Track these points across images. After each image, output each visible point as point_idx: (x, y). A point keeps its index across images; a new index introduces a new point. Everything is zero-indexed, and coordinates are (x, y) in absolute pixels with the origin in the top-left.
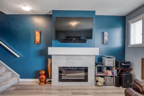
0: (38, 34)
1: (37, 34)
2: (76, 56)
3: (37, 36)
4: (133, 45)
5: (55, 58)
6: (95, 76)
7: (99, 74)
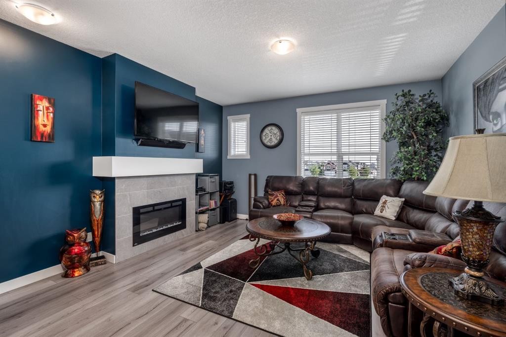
0: (47, 108)
1: (40, 108)
2: (167, 178)
3: (41, 113)
4: (235, 155)
5: (124, 186)
6: (196, 213)
7: (201, 209)
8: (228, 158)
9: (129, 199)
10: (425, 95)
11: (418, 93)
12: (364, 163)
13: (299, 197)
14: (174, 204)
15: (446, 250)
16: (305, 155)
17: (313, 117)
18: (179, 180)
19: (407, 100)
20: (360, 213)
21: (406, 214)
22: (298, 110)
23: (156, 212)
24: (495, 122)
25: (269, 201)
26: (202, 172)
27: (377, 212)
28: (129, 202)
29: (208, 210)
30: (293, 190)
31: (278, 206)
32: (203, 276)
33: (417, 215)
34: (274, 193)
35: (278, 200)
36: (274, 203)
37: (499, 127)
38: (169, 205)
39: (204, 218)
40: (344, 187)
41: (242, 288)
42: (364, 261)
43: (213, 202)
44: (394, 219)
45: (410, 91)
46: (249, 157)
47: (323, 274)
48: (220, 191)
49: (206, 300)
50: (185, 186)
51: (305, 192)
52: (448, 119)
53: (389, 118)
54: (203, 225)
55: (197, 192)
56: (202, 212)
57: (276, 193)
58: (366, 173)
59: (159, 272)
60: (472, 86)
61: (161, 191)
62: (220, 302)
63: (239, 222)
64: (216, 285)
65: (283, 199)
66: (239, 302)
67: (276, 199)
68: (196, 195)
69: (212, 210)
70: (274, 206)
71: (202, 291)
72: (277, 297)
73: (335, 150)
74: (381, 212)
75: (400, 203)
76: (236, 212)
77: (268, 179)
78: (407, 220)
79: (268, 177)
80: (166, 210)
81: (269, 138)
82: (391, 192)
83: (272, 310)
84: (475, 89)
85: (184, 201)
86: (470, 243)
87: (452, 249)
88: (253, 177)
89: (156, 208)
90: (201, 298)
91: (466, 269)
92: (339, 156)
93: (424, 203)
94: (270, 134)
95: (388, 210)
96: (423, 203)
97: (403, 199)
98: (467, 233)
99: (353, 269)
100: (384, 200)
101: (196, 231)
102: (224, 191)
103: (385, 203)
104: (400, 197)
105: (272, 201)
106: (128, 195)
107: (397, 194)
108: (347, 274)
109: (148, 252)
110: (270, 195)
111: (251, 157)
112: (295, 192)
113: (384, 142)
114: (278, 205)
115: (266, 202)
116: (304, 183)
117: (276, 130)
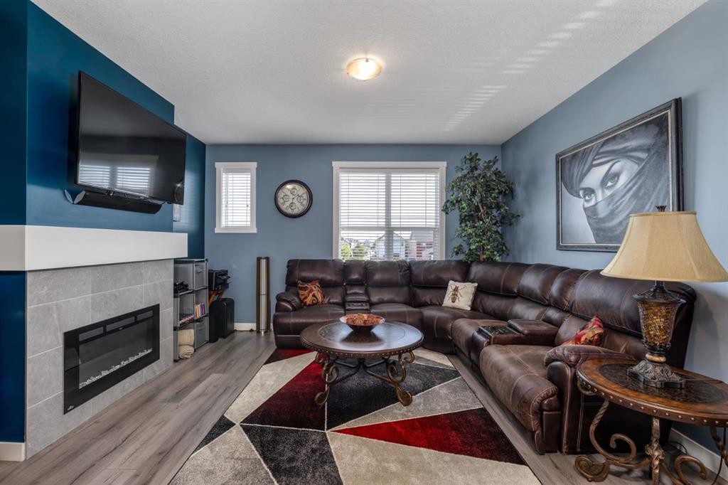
4: (227, 228)
5: (46, 288)
6: (175, 329)
7: (183, 321)
8: (217, 231)
9: (55, 316)
10: (490, 161)
11: (484, 158)
12: (357, 241)
13: (340, 290)
14: (140, 317)
15: (586, 339)
16: (344, 229)
17: (353, 176)
18: (147, 272)
19: (473, 165)
20: (425, 305)
21: (481, 301)
22: (335, 164)
23: (109, 336)
24: (587, 198)
25: (300, 298)
26: (186, 256)
27: (447, 302)
28: (56, 321)
29: (192, 321)
30: (331, 280)
31: (316, 304)
32: (247, 438)
33: (493, 303)
34: (306, 285)
35: (314, 296)
36: (309, 300)
37: (592, 203)
38: (132, 320)
39: (188, 336)
40: (400, 272)
41: (327, 440)
42: (447, 366)
43: (198, 308)
44: (469, 309)
45: (477, 155)
46: (255, 231)
47: (417, 394)
48: (210, 288)
49: (284, 478)
50: (157, 282)
51: (349, 281)
52: (512, 191)
53: (452, 185)
54: (187, 350)
55: (176, 291)
56: (184, 327)
57: (309, 286)
58: (361, 253)
59: (152, 453)
60: (555, 157)
61: (117, 294)
62: (309, 475)
63: (238, 337)
64: (280, 447)
65: (319, 294)
66: (337, 463)
67: (311, 295)
68: (175, 297)
69: (197, 321)
70: (309, 305)
71: (264, 465)
72: (385, 441)
73: (382, 223)
74: (453, 302)
75: (473, 289)
76: (232, 321)
77: (291, 264)
78: (483, 309)
79: (289, 262)
80: (125, 330)
81: (291, 201)
82: (458, 277)
83: (393, 461)
84: (558, 162)
85: (155, 309)
86: (657, 327)
87: (594, 336)
88: (263, 262)
89: (109, 328)
90: (272, 477)
91: (647, 356)
92: (389, 231)
93: (502, 286)
94: (291, 196)
95: (460, 298)
96: (500, 287)
97: (476, 284)
98: (655, 317)
99: (443, 380)
100: (454, 287)
101: (175, 361)
102: (215, 287)
103: (456, 289)
104: (472, 281)
105: (306, 298)
106: (54, 309)
107: (465, 278)
108: (442, 387)
109: (95, 417)
110: (301, 289)
111: (258, 230)
112: (335, 282)
113: (444, 213)
114: (314, 304)
115: (297, 300)
116: (346, 268)
117: (301, 191)
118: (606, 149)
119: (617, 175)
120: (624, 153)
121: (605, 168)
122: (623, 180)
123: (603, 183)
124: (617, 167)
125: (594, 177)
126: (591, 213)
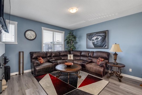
22: (42, 27)
37: (94, 42)
44: (73, 59)
46: (17, 43)
51: (47, 56)
60: (86, 34)
74: (70, 58)
75: (73, 56)
79: (30, 52)
88: (21, 53)
94: (30, 34)
101: (1, 93)
103: (70, 56)
117: (33, 33)
118: (96, 34)
119: (98, 38)
120: (100, 36)
121: (96, 37)
122: (99, 39)
123: (96, 39)
124: (98, 37)
125: (94, 38)
126: (93, 43)
